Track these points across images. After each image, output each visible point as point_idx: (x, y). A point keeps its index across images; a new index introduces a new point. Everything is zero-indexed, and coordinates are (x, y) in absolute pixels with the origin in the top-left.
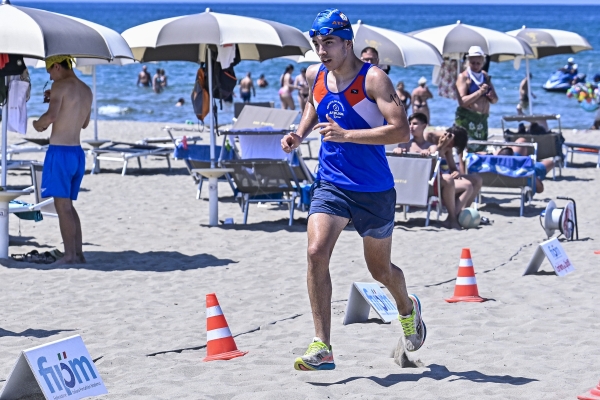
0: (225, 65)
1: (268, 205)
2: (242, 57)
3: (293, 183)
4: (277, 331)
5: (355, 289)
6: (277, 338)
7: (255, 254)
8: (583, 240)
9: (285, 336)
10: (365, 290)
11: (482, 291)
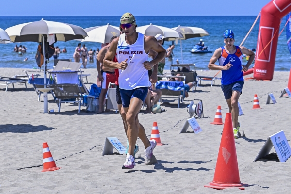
0: (50, 44)
1: (69, 104)
2: (58, 39)
3: (80, 94)
4: (73, 158)
5: (107, 140)
6: (73, 161)
7: (64, 125)
8: (206, 118)
9: (77, 161)
10: (112, 141)
11: (162, 140)
